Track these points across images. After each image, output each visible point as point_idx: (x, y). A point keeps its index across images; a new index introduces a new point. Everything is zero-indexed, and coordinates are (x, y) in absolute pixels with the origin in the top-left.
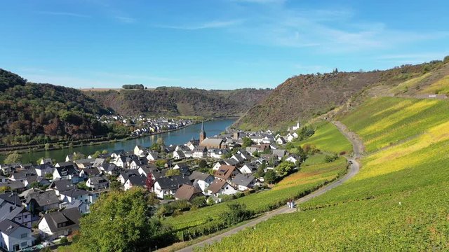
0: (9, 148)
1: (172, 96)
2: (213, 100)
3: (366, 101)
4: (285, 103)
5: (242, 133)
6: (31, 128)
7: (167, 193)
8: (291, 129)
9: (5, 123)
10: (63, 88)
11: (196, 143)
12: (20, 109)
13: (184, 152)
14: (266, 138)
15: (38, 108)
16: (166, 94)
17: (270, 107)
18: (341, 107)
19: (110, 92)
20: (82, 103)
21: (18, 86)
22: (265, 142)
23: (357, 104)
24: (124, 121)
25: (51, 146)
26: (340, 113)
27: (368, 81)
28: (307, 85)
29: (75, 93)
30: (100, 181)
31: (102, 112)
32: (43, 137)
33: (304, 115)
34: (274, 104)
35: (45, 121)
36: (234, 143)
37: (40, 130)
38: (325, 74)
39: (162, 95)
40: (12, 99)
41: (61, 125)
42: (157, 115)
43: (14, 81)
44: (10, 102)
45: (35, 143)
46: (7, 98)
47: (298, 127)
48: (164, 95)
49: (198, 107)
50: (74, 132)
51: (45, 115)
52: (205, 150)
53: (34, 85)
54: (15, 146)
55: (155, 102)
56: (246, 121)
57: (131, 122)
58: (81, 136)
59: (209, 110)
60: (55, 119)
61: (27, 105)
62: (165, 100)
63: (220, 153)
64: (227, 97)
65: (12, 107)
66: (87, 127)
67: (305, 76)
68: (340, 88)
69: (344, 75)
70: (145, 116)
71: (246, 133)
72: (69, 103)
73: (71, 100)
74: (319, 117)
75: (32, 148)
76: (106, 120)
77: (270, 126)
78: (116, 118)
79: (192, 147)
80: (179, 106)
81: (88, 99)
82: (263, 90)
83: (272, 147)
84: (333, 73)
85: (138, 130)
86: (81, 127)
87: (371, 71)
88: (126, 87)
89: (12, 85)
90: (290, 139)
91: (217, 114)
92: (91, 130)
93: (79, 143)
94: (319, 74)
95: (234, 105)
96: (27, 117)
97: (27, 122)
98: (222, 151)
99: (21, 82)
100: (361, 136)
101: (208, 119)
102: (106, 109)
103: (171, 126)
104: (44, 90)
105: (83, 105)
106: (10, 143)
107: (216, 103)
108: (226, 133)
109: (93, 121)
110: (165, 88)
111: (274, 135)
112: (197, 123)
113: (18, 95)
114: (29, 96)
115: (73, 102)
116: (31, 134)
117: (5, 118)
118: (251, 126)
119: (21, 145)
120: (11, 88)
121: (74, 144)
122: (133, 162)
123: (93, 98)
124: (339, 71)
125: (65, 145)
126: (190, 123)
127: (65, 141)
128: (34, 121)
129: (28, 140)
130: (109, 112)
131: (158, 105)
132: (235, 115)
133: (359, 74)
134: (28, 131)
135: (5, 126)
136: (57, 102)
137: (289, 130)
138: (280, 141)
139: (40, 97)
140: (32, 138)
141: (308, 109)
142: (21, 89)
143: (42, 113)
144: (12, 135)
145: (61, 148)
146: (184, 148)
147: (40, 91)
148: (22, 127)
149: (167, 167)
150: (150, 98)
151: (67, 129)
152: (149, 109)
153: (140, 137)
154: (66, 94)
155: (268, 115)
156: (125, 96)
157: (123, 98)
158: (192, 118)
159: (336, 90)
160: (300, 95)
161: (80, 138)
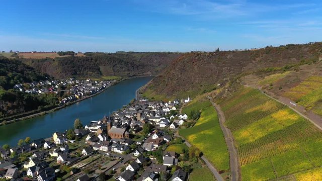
1: (96, 60)
2: (128, 62)
4: (180, 76)
16: (92, 59)
17: (168, 79)
18: (221, 90)
19: (47, 59)
20: (22, 72)
23: (234, 91)
24: (56, 87)
26: (220, 95)
27: (242, 59)
28: (196, 62)
33: (194, 86)
34: (171, 76)
38: (210, 53)
39: (88, 60)
47: (189, 100)
48: (90, 60)
49: (116, 69)
50: (9, 108)
52: (110, 145)
55: (83, 66)
56: (150, 88)
57: (62, 88)
58: (15, 111)
59: (124, 71)
62: (91, 64)
63: (122, 149)
64: (138, 60)
66: (21, 103)
68: (221, 64)
69: (224, 53)
70: (74, 79)
72: (10, 74)
73: (13, 71)
74: (205, 95)
78: (50, 83)
79: (100, 137)
80: (102, 68)
81: (28, 68)
83: (165, 139)
84: (216, 52)
85: (65, 99)
86: (15, 104)
91: (131, 73)
92: (24, 105)
93: (13, 118)
94: (205, 52)
98: (123, 147)
101: (124, 79)
102: (42, 75)
103: (93, 91)
105: (23, 74)
107: (130, 65)
110: (91, 54)
112: (115, 84)
118: (154, 94)
121: (8, 120)
123: (32, 66)
124: (220, 50)
126: (109, 84)
127: (0, 118)
130: (45, 77)
131: (85, 69)
133: (235, 53)
138: (172, 126)
141: (197, 82)
149: (72, 175)
150: (78, 63)
151: (2, 106)
152: (78, 73)
153: (66, 106)
154: (8, 65)
155: (167, 85)
156: (59, 63)
157: (56, 63)
158: (112, 78)
159: (217, 66)
160: (191, 69)
161: (14, 114)
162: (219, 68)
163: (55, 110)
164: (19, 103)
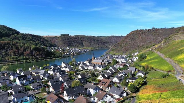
0: (8, 62)
1: (81, 39)
2: (98, 40)
3: (172, 42)
4: (131, 42)
5: (111, 56)
6: (18, 53)
7: (71, 98)
8: (134, 54)
9: (7, 51)
10: (35, 35)
11: (90, 62)
12: (14, 45)
13: (84, 66)
14: (123, 59)
15: (22, 44)
16: (79, 38)
17: (124, 44)
18: (159, 45)
19: (55, 37)
20: (43, 42)
21: (15, 35)
22: (123, 61)
23: (168, 43)
24: (60, 50)
25: (26, 61)
26: (159, 47)
27: (169, 32)
28: (140, 34)
29: (40, 37)
30: (38, 86)
31: (51, 46)
32: (24, 57)
33: (139, 48)
34: (126, 42)
35: (25, 50)
36: (108, 61)
37: (22, 54)
38: (149, 29)
39: (76, 38)
40: (11, 40)
41: (31, 52)
42: (74, 47)
43: (14, 33)
44: (10, 41)
45: (20, 60)
46: (9, 40)
47: (137, 53)
49: (92, 44)
50: (37, 55)
51: (25, 47)
52: (94, 66)
53: (23, 34)
54: (11, 61)
55: (74, 41)
56: (112, 50)
57: (63, 50)
58: (40, 56)
59: (96, 45)
60: (29, 49)
61: (17, 43)
62: (78, 40)
63: (102, 67)
64: (104, 39)
65: (10, 44)
66: (43, 52)
67: (139, 30)
68: (156, 35)
69: (158, 30)
70: (69, 47)
71: (113, 56)
72: (37, 42)
73: (38, 41)
74: (147, 49)
75: (18, 62)
76: (52, 49)
77: (124, 52)
78: (57, 48)
79: (88, 64)
80: (84, 43)
81: (46, 40)
82: (119, 36)
83: (127, 65)
84: (153, 29)
85: (66, 54)
86: (40, 53)
87: (171, 28)
88: (62, 35)
89: (13, 34)
90: (135, 60)
91: (100, 46)
92: (45, 54)
93: (39, 60)
94: (146, 29)
95: (107, 43)
96: (17, 48)
97: (17, 50)
98: (102, 66)
99: (18, 33)
100: (176, 61)
101: (96, 49)
102: (53, 44)
103: (80, 52)
104: (27, 36)
105: (43, 43)
106: (8, 59)
107: (99, 42)
108: (104, 56)
109: (46, 50)
110: (78, 36)
111: (127, 58)
112: (91, 50)
113: (15, 39)
114: (20, 39)
115: (39, 41)
116: (18, 56)
117: (7, 49)
118: (115, 53)
119: (13, 61)
120: (12, 36)
121: (37, 60)
122: (58, 73)
123: (48, 40)
124: (155, 28)
125: (32, 60)
126: (88, 51)
127: (33, 59)
128: (20, 50)
129: (16, 58)
130: (54, 46)
131: (75, 43)
132: (108, 47)
133: (165, 29)
134: (17, 54)
135: (7, 52)
136: (32, 41)
137: (133, 55)
138: (130, 61)
139: (24, 39)
140: (18, 57)
141: (141, 45)
142: (17, 36)
143: (23, 46)
144: (10, 56)
145: (31, 62)
146: (84, 64)
147: (25, 37)
148: (14, 53)
149: (75, 75)
150: (71, 40)
151: (34, 53)
152: (71, 45)
153: (66, 57)
154: (36, 38)
155: (123, 47)
156: (61, 39)
157: (60, 39)
158: (89, 48)
159: (154, 36)
160: (137, 39)
161: (40, 58)
162: (155, 38)
163: (60, 58)
164: (42, 53)
